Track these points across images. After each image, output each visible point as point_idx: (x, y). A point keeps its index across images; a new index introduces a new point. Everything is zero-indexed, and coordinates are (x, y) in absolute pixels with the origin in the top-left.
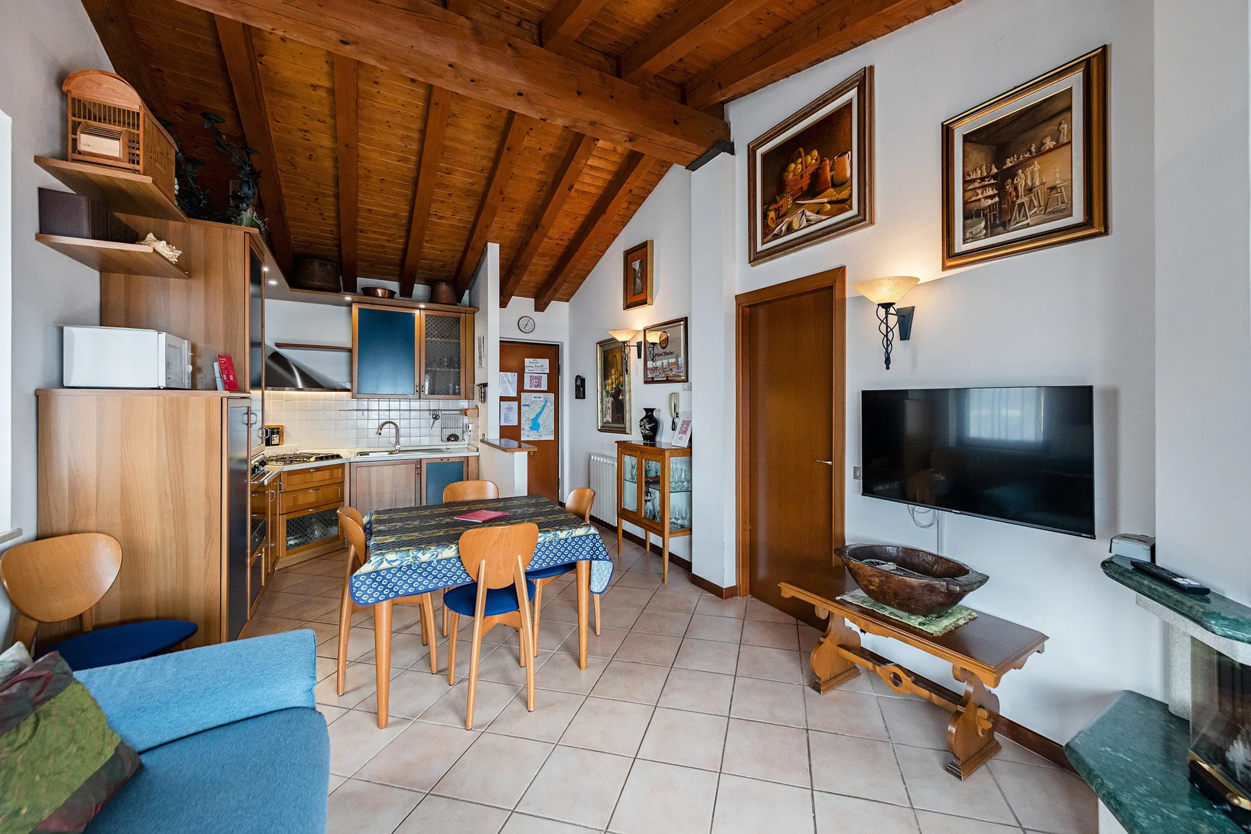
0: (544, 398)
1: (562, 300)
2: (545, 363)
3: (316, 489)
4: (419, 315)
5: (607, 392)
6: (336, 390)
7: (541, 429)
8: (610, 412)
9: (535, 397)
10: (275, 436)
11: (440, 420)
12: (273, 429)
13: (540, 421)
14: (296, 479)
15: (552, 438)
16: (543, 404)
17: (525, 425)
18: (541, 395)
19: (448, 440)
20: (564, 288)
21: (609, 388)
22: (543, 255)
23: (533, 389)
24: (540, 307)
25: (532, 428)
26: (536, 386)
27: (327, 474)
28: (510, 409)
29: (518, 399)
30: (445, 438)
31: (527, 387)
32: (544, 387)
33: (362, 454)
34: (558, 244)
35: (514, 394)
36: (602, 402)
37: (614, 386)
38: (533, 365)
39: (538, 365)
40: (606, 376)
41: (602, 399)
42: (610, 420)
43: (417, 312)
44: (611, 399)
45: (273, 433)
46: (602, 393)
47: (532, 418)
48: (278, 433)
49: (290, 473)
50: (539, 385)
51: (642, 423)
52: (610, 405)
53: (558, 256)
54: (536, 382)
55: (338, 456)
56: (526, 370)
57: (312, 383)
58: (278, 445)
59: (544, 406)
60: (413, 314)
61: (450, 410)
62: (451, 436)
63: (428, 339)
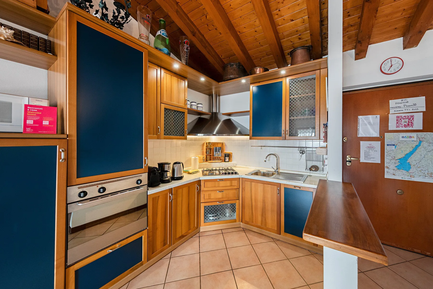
0: (418, 137)
2: (419, 101)
3: (222, 191)
4: (286, 82)
7: (411, 171)
9: (403, 137)
10: (227, 157)
11: (305, 154)
13: (412, 160)
14: (209, 184)
16: (417, 143)
17: (390, 164)
18: (414, 135)
19: (310, 169)
23: (398, 129)
24: (410, 43)
26: (406, 126)
28: (371, 148)
29: (381, 139)
30: (309, 167)
31: (392, 125)
32: (418, 126)
35: (376, 134)
38: (402, 105)
39: (407, 104)
47: (400, 157)
48: (228, 156)
50: (410, 125)
54: (405, 122)
55: (236, 173)
56: (392, 111)
58: (229, 162)
60: (281, 82)
61: (312, 148)
62: (313, 167)
63: (292, 97)
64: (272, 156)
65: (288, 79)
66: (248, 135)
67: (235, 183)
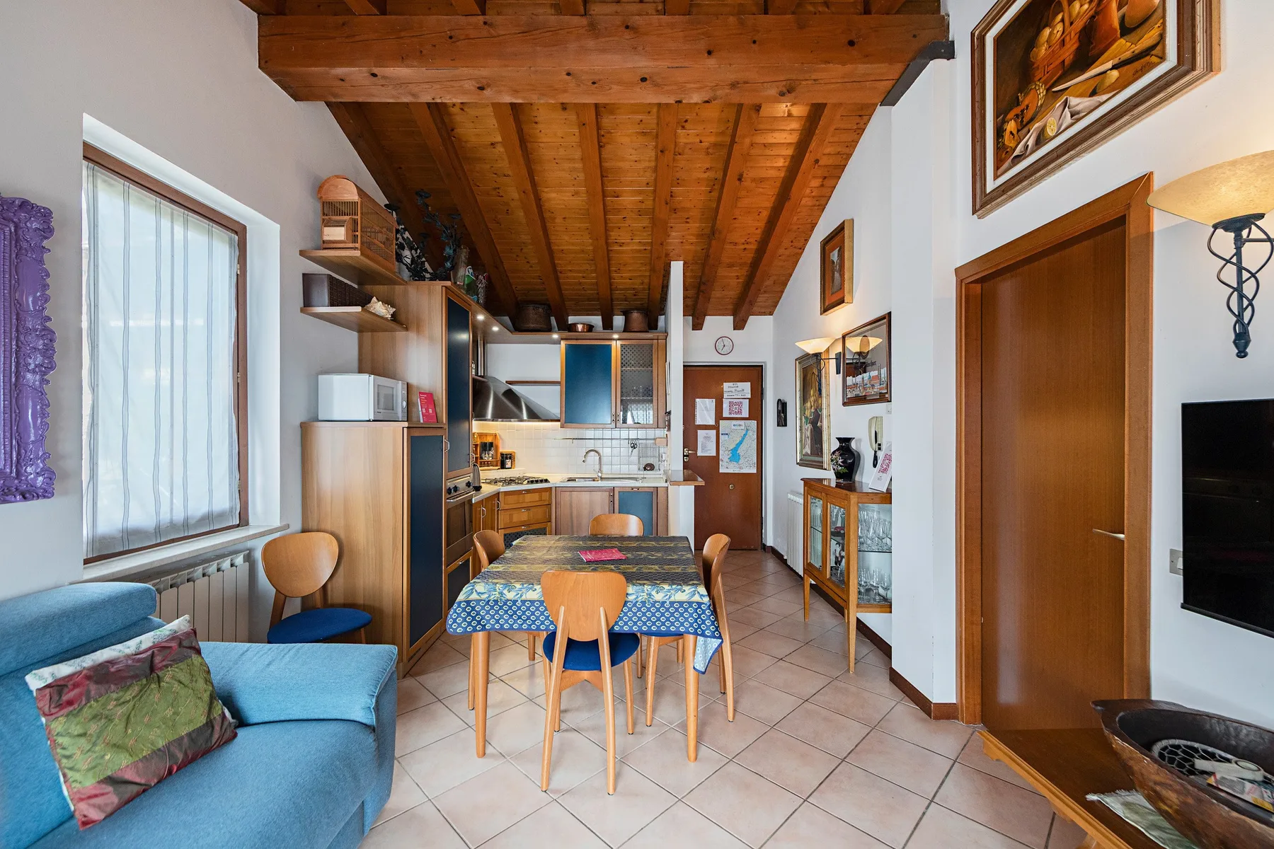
0: (745, 426)
1: (764, 314)
2: (746, 387)
3: (528, 508)
4: (616, 346)
5: (806, 418)
6: (547, 420)
7: (741, 462)
8: (809, 442)
9: (734, 425)
11: (638, 449)
12: (506, 455)
13: (741, 451)
14: (511, 499)
15: (754, 471)
16: (744, 432)
17: (724, 456)
18: (742, 422)
19: (645, 469)
20: (762, 299)
21: (808, 413)
22: (731, 266)
23: (732, 416)
24: (739, 325)
25: (731, 460)
26: (736, 413)
27: (536, 496)
28: (707, 438)
29: (716, 427)
30: (642, 467)
31: (725, 414)
32: (745, 414)
33: (570, 480)
34: (745, 249)
35: (712, 422)
36: (801, 430)
37: (813, 410)
38: (733, 390)
39: (738, 389)
40: (804, 399)
41: (801, 427)
42: (809, 453)
43: (613, 343)
44: (809, 426)
45: (507, 458)
46: (801, 419)
47: (732, 448)
48: (510, 458)
49: (507, 493)
50: (740, 412)
51: (834, 456)
52: (809, 434)
53: (749, 262)
54: (736, 408)
55: (546, 481)
56: (725, 396)
57: (534, 415)
58: (511, 468)
59: (745, 435)
60: (609, 346)
61: (646, 439)
62: (648, 465)
63: (624, 368)
64: (592, 453)
65: (619, 343)
66: (559, 421)
67: (545, 495)
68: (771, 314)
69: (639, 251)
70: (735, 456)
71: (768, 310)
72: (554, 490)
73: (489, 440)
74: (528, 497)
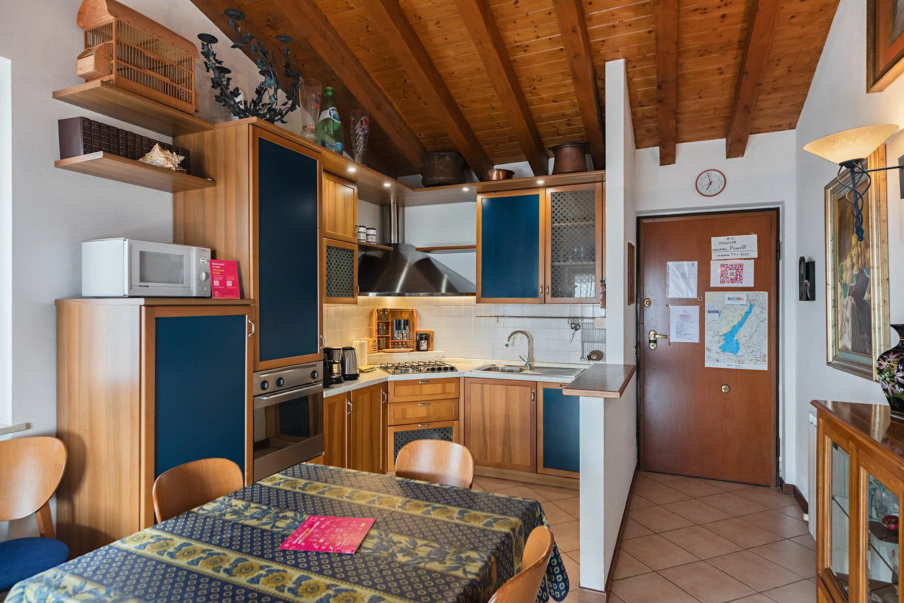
0: (748, 300)
2: (749, 243)
3: (426, 403)
4: (546, 196)
5: (844, 286)
7: (740, 352)
8: (849, 328)
9: (729, 299)
10: (423, 342)
11: (580, 330)
12: (421, 335)
13: (741, 336)
14: (403, 390)
15: (764, 367)
16: (747, 309)
17: (712, 343)
18: (743, 294)
19: (589, 358)
20: (768, 102)
21: (847, 277)
22: (704, 52)
24: (736, 149)
25: (723, 349)
26: (732, 281)
27: (438, 388)
28: (685, 317)
29: (700, 302)
30: (587, 354)
31: (715, 282)
32: (748, 279)
34: (724, 16)
35: (693, 295)
36: (835, 306)
37: (855, 272)
38: (727, 247)
39: (735, 246)
40: (841, 252)
41: (835, 301)
42: (849, 346)
43: (541, 193)
44: (850, 301)
45: (421, 339)
46: (835, 288)
47: (725, 332)
48: (426, 339)
49: (397, 383)
50: (738, 277)
52: (848, 313)
53: (736, 39)
54: (732, 274)
55: (452, 369)
56: (714, 256)
58: (427, 350)
59: (748, 313)
60: (538, 196)
61: (594, 318)
62: (593, 353)
63: (556, 224)
64: (520, 335)
65: (550, 191)
66: (474, 294)
67: (450, 388)
68: (792, 126)
69: (553, 54)
70: (730, 342)
71: (785, 122)
72: (462, 381)
73: (405, 316)
74: (428, 389)
